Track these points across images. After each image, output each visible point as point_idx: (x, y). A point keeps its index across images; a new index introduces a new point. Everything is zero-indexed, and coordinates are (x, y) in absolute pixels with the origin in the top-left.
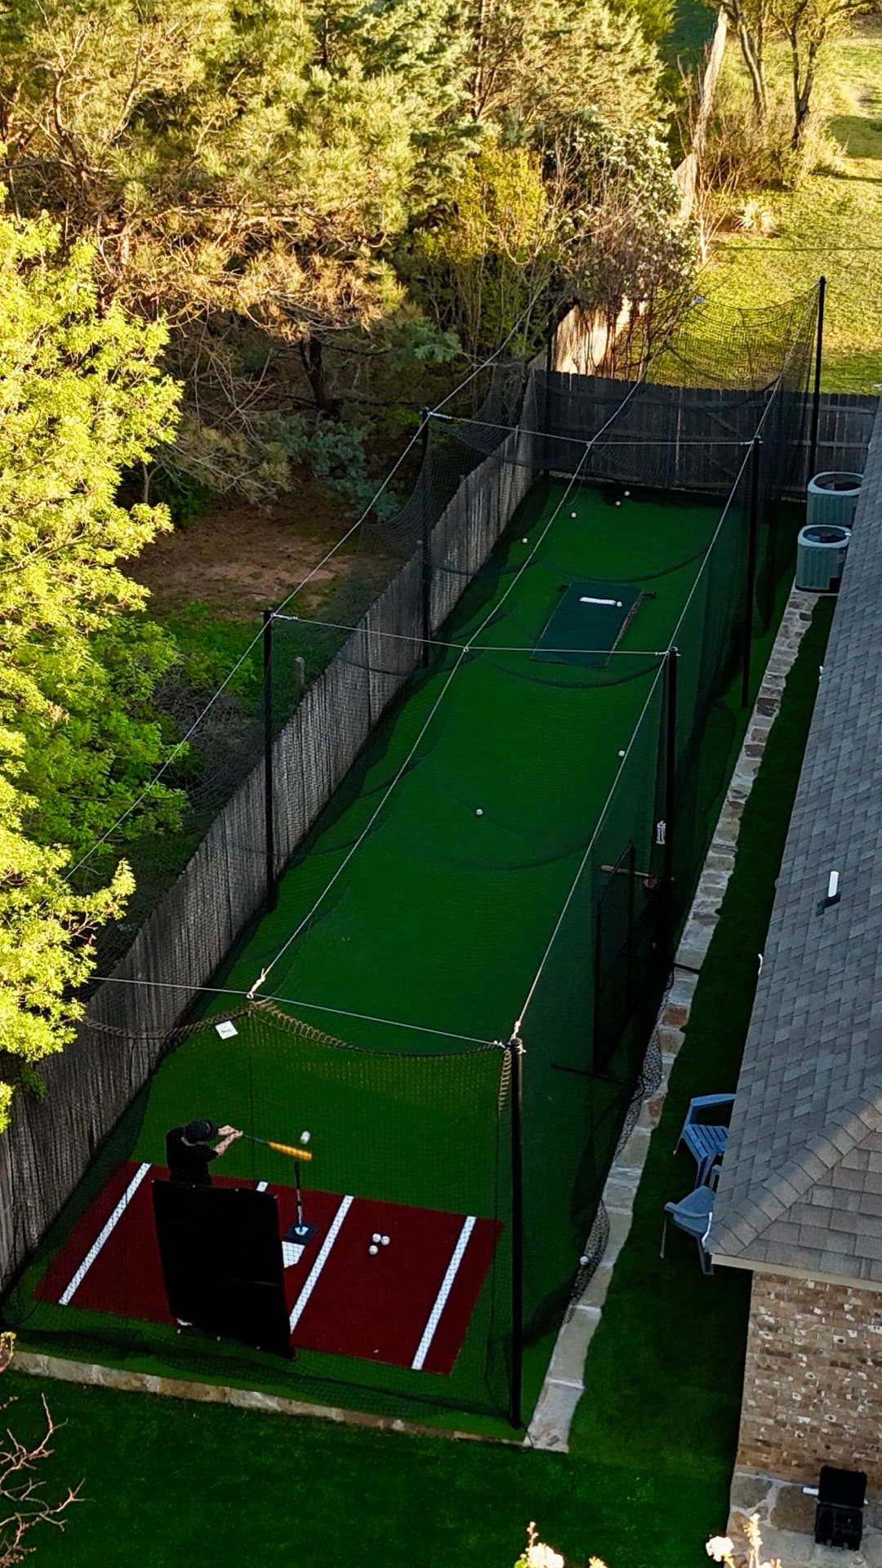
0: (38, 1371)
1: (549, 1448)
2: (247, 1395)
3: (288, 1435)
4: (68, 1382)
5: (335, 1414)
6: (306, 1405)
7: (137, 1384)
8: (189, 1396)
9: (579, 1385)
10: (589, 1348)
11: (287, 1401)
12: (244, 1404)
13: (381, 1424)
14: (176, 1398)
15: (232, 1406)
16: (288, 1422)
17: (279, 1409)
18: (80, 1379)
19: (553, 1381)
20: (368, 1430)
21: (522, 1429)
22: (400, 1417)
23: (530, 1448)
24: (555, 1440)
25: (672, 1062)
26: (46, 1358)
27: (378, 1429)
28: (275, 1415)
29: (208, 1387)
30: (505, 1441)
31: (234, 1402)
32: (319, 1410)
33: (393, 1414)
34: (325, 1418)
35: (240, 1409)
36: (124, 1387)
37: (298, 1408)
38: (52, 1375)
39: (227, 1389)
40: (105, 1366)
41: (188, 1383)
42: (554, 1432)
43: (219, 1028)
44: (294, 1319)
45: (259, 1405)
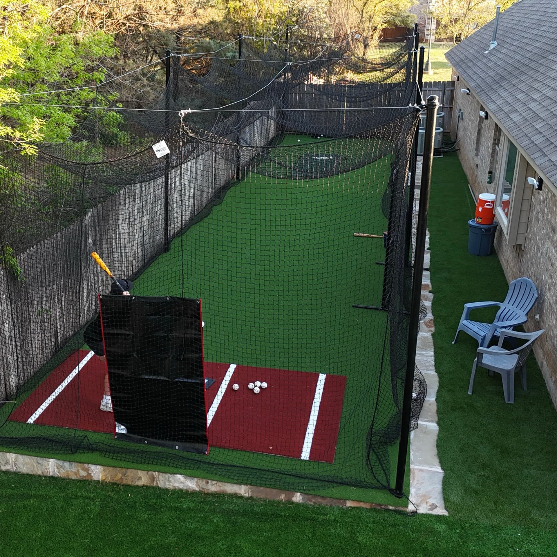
0: (8, 467)
1: (430, 512)
2: (172, 477)
3: (207, 507)
4: (30, 475)
5: (243, 490)
6: (220, 484)
7: (83, 473)
8: (125, 482)
9: (439, 469)
10: (438, 446)
11: (205, 481)
12: (169, 486)
13: (283, 497)
14: (114, 484)
15: (159, 488)
16: (205, 499)
17: (197, 489)
18: (40, 473)
19: (416, 467)
20: (272, 503)
21: (404, 499)
22: (299, 491)
23: (415, 513)
24: (434, 507)
25: (430, 305)
26: (13, 455)
27: (280, 502)
28: (193, 493)
29: (140, 473)
30: (391, 508)
31: (161, 485)
32: (230, 488)
33: (293, 489)
34: (236, 494)
35: (167, 490)
36: (74, 477)
37: (213, 487)
38: (18, 470)
39: (156, 474)
40: (59, 460)
41: (124, 470)
42: (432, 501)
43: (155, 147)
44: (210, 416)
45: (181, 486)
